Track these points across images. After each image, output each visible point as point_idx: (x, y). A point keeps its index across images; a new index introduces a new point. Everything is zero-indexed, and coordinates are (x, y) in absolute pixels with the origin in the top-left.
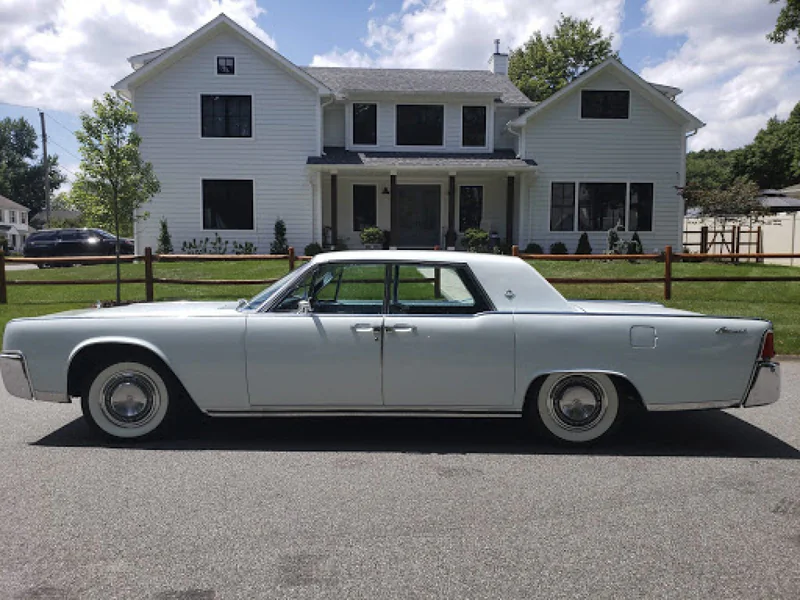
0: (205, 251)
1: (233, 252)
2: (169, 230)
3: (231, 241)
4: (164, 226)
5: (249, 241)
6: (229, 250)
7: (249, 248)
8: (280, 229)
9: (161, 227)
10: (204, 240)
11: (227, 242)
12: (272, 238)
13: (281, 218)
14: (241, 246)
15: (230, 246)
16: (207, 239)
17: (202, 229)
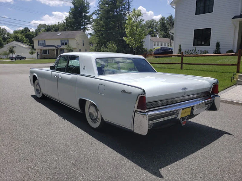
0: (191, 53)
1: (200, 54)
2: (181, 47)
3: (200, 50)
4: (180, 46)
5: (206, 50)
6: (199, 53)
7: (206, 52)
8: (218, 45)
9: (179, 46)
10: (192, 50)
11: (198, 51)
12: (215, 48)
13: (219, 41)
14: (203, 52)
15: (199, 52)
16: (193, 50)
17: (193, 47)
